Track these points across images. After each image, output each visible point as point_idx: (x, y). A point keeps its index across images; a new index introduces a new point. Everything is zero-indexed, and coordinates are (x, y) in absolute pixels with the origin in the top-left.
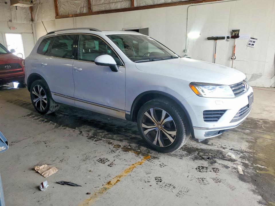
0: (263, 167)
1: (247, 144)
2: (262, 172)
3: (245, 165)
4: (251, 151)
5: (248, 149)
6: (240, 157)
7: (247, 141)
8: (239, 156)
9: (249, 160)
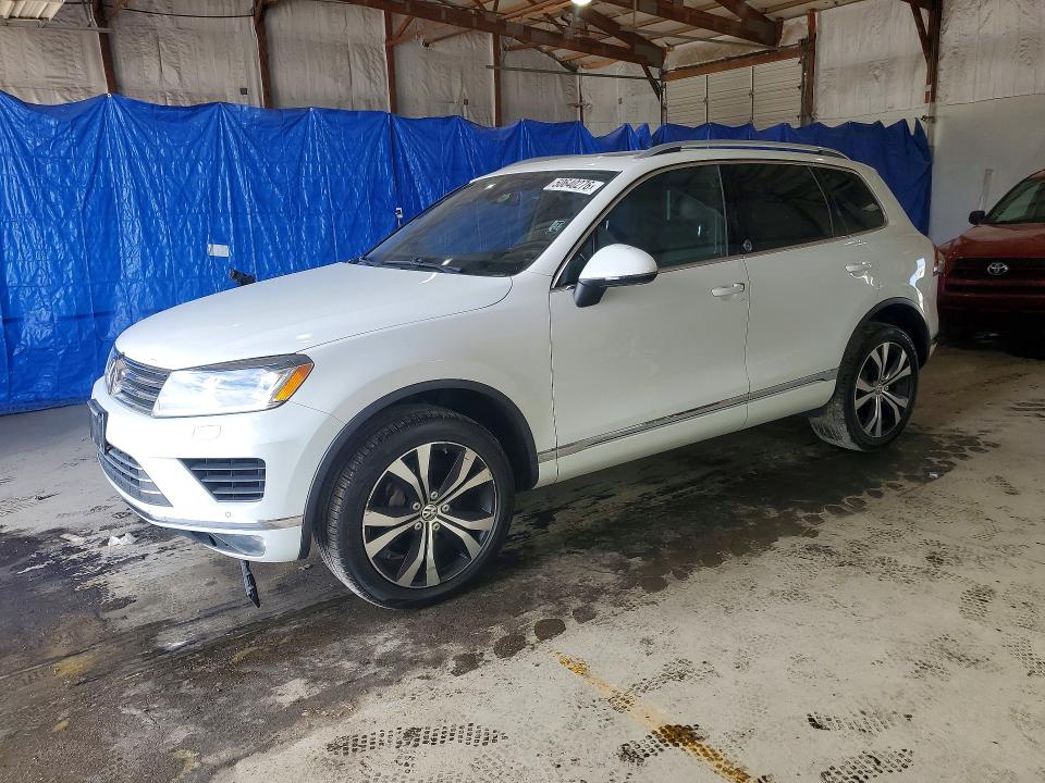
0: (28, 569)
1: (120, 594)
2: (22, 560)
3: (70, 550)
4: (90, 583)
5: (102, 582)
6: (99, 555)
7: (127, 601)
8: (104, 556)
9: (74, 562)
